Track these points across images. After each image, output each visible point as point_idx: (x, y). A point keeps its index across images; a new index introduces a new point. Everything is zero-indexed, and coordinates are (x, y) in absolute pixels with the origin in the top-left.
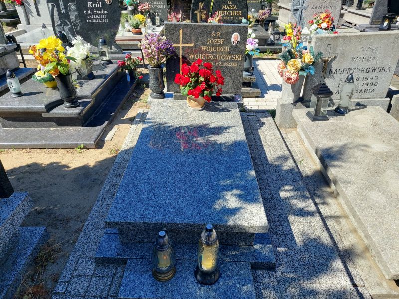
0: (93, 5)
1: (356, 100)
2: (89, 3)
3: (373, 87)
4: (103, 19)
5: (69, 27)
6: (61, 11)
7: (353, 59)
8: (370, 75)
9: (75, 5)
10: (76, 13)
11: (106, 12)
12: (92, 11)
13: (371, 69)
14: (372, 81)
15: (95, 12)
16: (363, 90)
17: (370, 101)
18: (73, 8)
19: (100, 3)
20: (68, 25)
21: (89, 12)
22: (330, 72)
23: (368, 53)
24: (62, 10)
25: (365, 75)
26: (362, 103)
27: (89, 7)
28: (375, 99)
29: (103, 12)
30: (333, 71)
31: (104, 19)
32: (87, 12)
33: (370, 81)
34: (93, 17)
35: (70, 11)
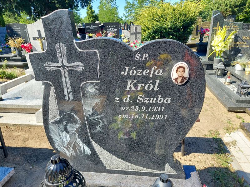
0: (140, 85)
2: (129, 82)
4: (155, 113)
5: (77, 126)
6: (64, 96)
9: (97, 84)
10: (97, 101)
11: (167, 101)
12: (134, 98)
15: (141, 99)
18: (91, 90)
19: (158, 82)
20: (75, 122)
21: (127, 100)
24: (65, 92)
27: (128, 89)
29: (161, 100)
31: (160, 113)
32: (121, 100)
34: (135, 108)
35: (84, 96)
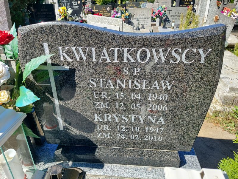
8: (145, 20)
11: (78, 6)
12: (74, 6)
15: (75, 6)
21: (73, 6)
25: (144, 20)
29: (77, 6)
31: (77, 8)
33: (145, 22)
34: (74, 8)
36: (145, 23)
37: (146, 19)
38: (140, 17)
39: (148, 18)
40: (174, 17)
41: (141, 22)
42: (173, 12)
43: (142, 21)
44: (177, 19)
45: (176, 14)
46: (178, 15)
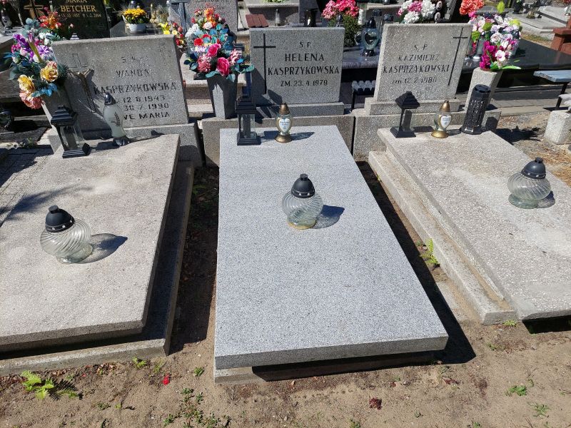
1: (149, 127)
3: (165, 110)
7: (119, 73)
8: (153, 94)
13: (149, 86)
14: (160, 102)
16: (154, 114)
17: (168, 128)
22: (96, 91)
23: (135, 66)
25: (146, 94)
26: (159, 132)
28: (174, 126)
30: (100, 89)
33: (156, 102)
36: (158, 110)
37: (157, 93)
38: (124, 82)
39: (165, 86)
40: (288, 77)
41: (134, 103)
42: (281, 52)
43: (138, 99)
44: (304, 83)
45: (293, 64)
46: (304, 64)
